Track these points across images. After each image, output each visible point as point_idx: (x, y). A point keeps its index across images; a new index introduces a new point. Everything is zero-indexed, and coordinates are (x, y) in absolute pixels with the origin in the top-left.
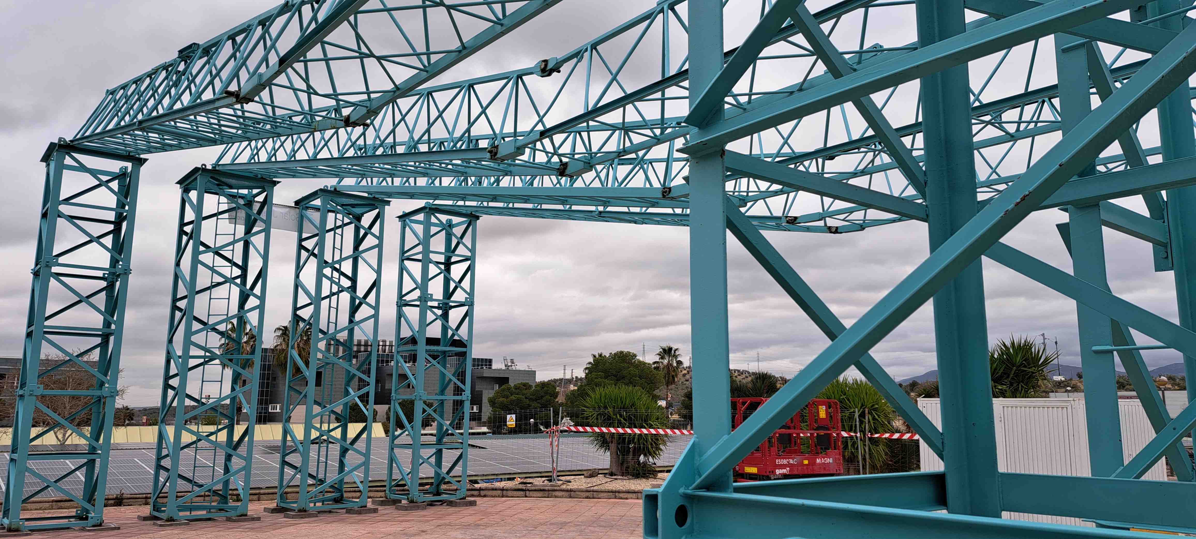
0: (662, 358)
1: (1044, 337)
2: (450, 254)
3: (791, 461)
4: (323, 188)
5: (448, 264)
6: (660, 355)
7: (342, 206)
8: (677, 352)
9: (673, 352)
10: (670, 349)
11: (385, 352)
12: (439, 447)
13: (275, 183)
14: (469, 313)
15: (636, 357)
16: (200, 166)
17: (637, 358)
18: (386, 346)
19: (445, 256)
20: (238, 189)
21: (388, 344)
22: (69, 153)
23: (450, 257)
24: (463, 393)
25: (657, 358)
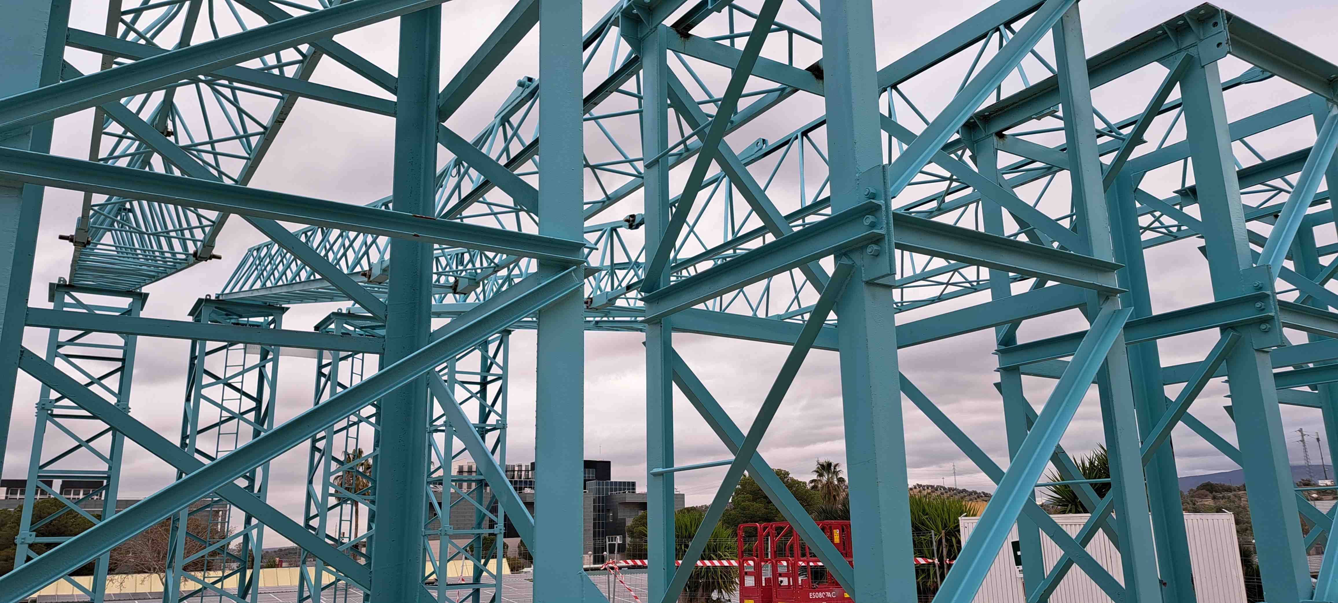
0: (821, 475)
1: (1302, 433)
2: (485, 374)
3: (829, 594)
4: (336, 311)
5: (484, 384)
6: (817, 472)
7: (361, 328)
8: (837, 467)
9: (832, 468)
10: (829, 465)
11: (520, 478)
12: (476, 586)
13: (285, 310)
14: (501, 439)
15: (788, 474)
16: (204, 297)
17: (790, 476)
18: (521, 471)
19: (481, 376)
20: (248, 318)
21: (524, 468)
22: (69, 292)
23: (486, 377)
24: (495, 526)
25: (815, 477)
